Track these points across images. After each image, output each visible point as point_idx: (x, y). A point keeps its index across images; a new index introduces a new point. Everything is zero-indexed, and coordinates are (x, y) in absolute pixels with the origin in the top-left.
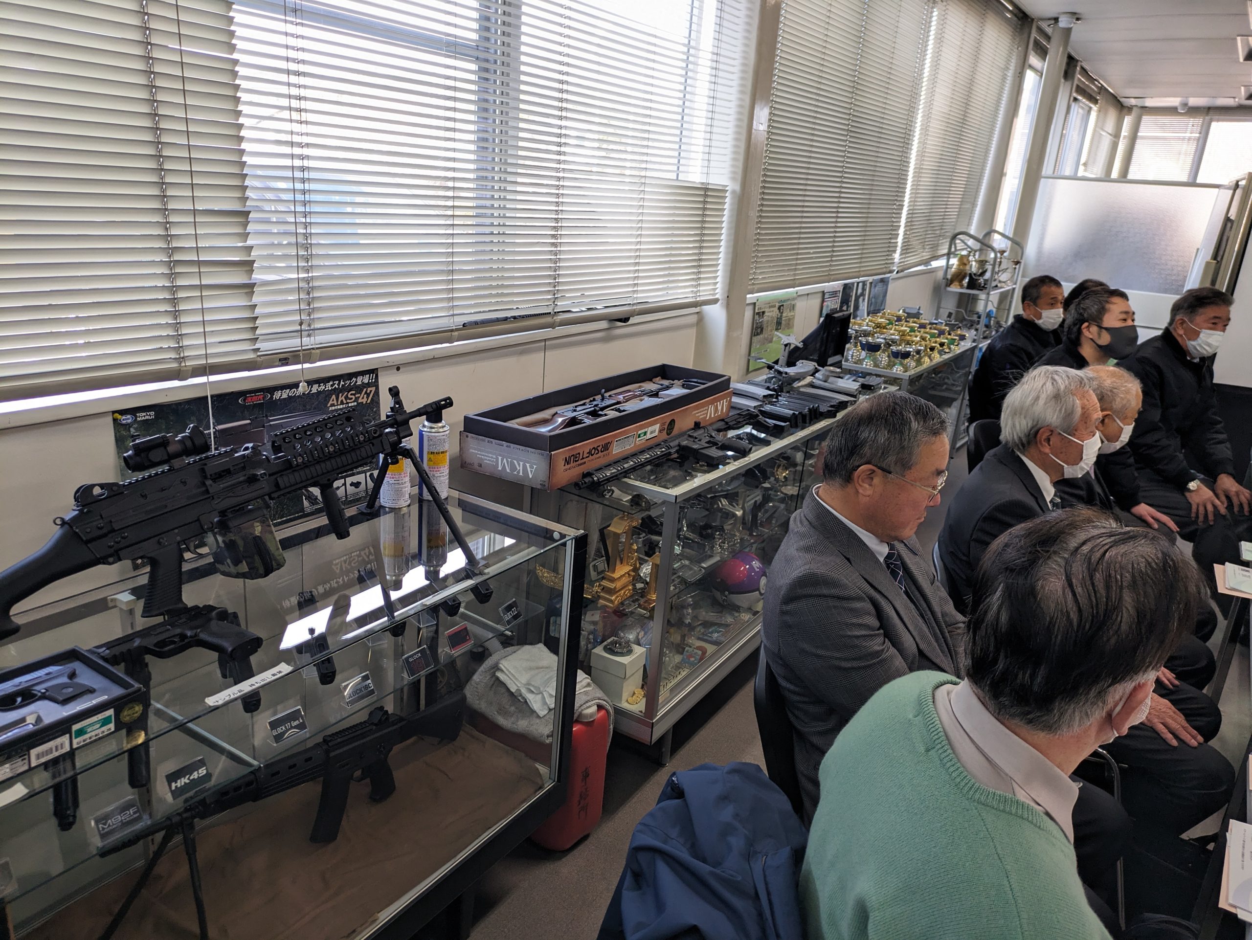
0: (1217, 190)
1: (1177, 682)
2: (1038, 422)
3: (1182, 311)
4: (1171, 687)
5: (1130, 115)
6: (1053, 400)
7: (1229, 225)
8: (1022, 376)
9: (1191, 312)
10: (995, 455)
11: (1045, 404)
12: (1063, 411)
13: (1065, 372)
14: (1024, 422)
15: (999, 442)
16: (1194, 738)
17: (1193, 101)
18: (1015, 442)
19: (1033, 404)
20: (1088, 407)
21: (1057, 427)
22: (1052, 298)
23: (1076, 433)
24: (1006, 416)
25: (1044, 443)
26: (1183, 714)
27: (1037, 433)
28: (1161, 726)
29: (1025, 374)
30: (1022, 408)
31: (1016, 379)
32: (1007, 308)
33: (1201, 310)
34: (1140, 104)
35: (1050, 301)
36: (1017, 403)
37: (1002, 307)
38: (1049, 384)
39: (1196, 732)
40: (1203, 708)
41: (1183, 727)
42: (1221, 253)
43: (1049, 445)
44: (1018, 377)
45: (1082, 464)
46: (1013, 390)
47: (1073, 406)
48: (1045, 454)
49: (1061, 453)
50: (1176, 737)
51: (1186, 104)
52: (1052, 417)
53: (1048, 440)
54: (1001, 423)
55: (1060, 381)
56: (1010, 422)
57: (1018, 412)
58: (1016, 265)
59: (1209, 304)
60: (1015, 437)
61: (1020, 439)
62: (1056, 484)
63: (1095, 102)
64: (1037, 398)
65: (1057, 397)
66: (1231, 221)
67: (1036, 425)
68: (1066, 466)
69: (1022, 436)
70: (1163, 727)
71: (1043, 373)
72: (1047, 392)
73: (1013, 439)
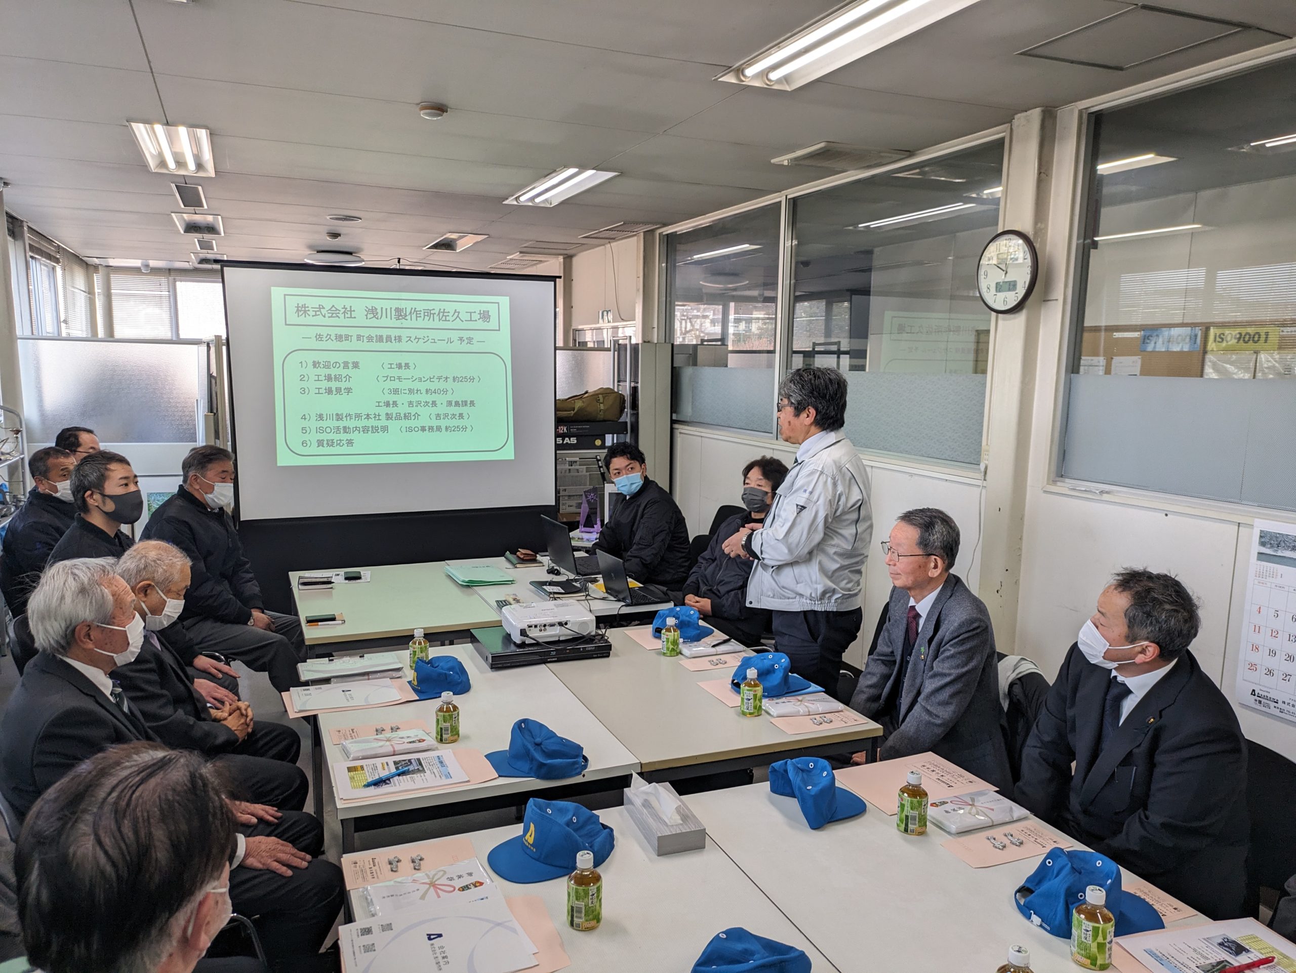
0: (196, 347)
1: (280, 814)
2: (71, 621)
3: (193, 468)
4: (276, 821)
5: (98, 273)
6: (80, 594)
7: (213, 381)
8: (39, 577)
9: (202, 468)
10: (35, 665)
11: (73, 601)
12: (94, 604)
13: (84, 563)
14: (56, 625)
15: (36, 651)
16: (303, 859)
17: (153, 263)
18: (53, 647)
19: (60, 605)
20: (118, 592)
21: (93, 621)
22: (62, 470)
23: (115, 621)
24: (34, 623)
25: (85, 640)
26: (290, 842)
27: (74, 631)
28: (276, 864)
29: (42, 575)
30: (49, 611)
31: (34, 582)
32: (21, 480)
33: (210, 466)
34: (104, 264)
35: (61, 473)
36: (42, 607)
37: (14, 479)
38: (70, 579)
39: (303, 853)
40: (306, 827)
41: (293, 855)
42: (215, 406)
43: (91, 640)
44: (36, 579)
45: (131, 648)
46: (33, 594)
47: (103, 595)
48: (90, 649)
49: (106, 644)
50: (289, 866)
51: (147, 266)
52: (85, 612)
53: (89, 636)
54: (32, 631)
55: (81, 575)
56: (40, 628)
57: (46, 615)
58: (17, 434)
59: (216, 459)
60: (52, 642)
61: (57, 642)
62: (112, 675)
63: (57, 261)
64: (63, 598)
65: (83, 591)
66: (215, 378)
67: (70, 625)
68: (115, 655)
69: (59, 638)
70: (277, 864)
71: (61, 570)
72: (71, 588)
73: (50, 644)
